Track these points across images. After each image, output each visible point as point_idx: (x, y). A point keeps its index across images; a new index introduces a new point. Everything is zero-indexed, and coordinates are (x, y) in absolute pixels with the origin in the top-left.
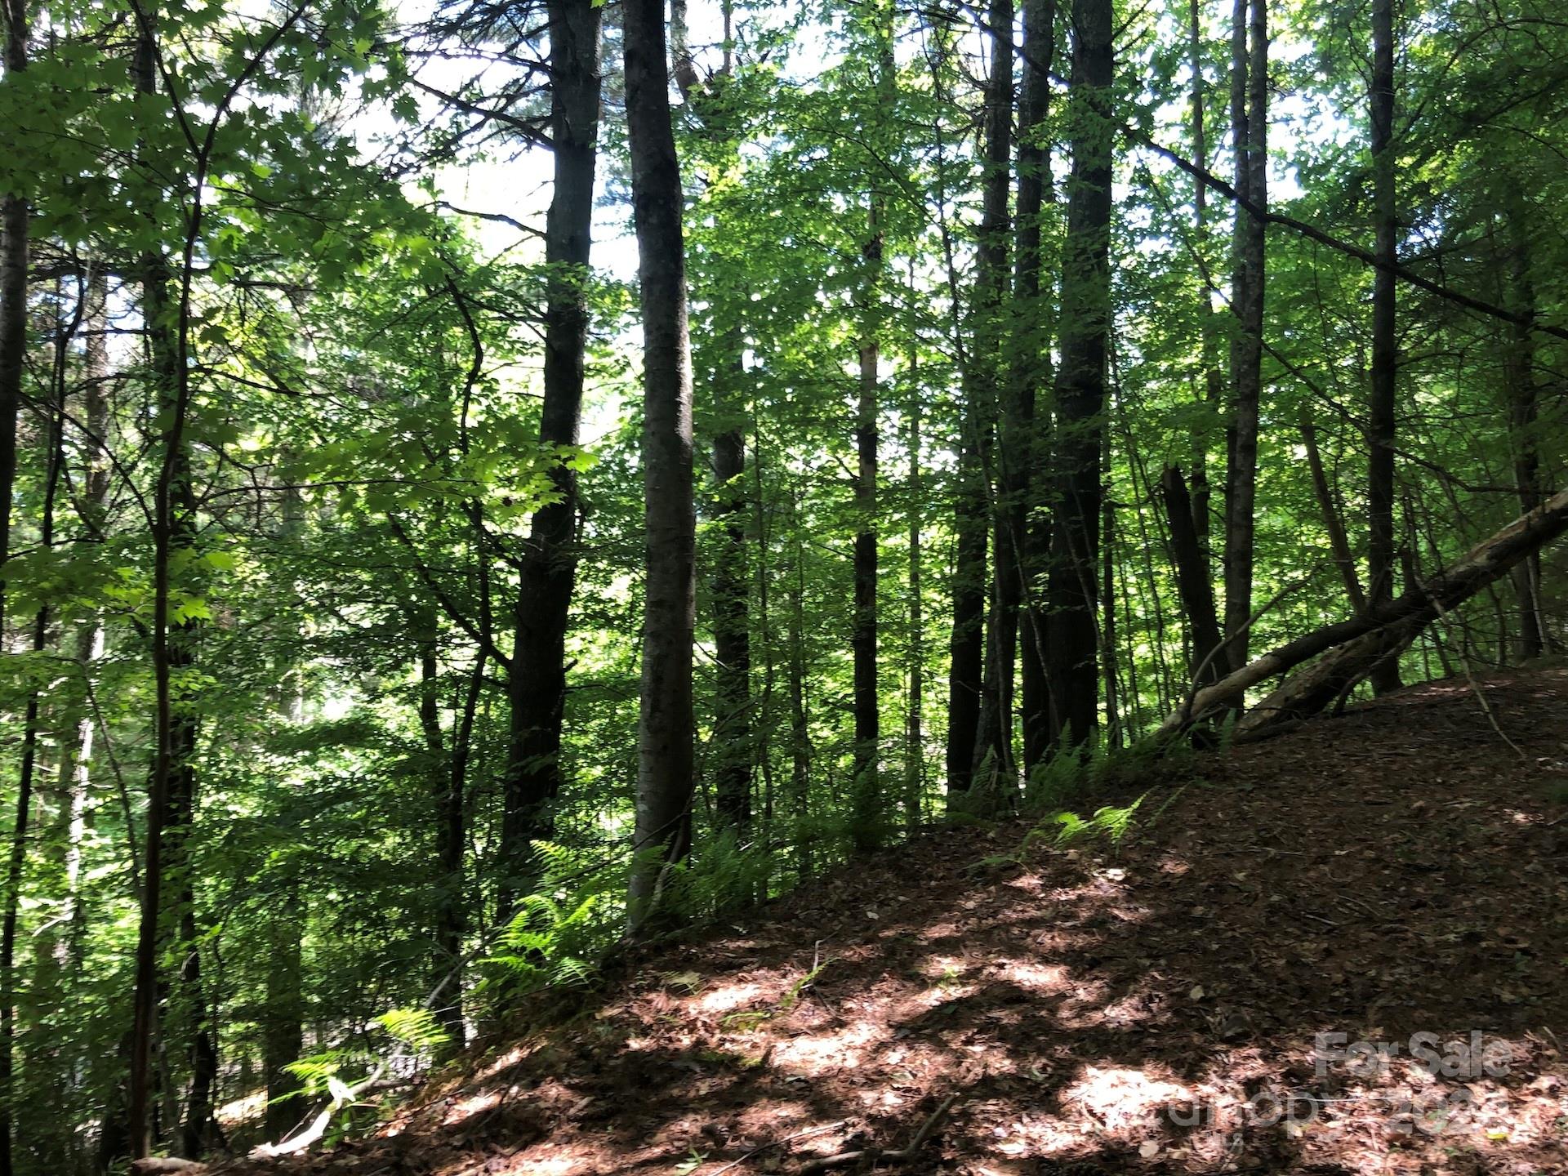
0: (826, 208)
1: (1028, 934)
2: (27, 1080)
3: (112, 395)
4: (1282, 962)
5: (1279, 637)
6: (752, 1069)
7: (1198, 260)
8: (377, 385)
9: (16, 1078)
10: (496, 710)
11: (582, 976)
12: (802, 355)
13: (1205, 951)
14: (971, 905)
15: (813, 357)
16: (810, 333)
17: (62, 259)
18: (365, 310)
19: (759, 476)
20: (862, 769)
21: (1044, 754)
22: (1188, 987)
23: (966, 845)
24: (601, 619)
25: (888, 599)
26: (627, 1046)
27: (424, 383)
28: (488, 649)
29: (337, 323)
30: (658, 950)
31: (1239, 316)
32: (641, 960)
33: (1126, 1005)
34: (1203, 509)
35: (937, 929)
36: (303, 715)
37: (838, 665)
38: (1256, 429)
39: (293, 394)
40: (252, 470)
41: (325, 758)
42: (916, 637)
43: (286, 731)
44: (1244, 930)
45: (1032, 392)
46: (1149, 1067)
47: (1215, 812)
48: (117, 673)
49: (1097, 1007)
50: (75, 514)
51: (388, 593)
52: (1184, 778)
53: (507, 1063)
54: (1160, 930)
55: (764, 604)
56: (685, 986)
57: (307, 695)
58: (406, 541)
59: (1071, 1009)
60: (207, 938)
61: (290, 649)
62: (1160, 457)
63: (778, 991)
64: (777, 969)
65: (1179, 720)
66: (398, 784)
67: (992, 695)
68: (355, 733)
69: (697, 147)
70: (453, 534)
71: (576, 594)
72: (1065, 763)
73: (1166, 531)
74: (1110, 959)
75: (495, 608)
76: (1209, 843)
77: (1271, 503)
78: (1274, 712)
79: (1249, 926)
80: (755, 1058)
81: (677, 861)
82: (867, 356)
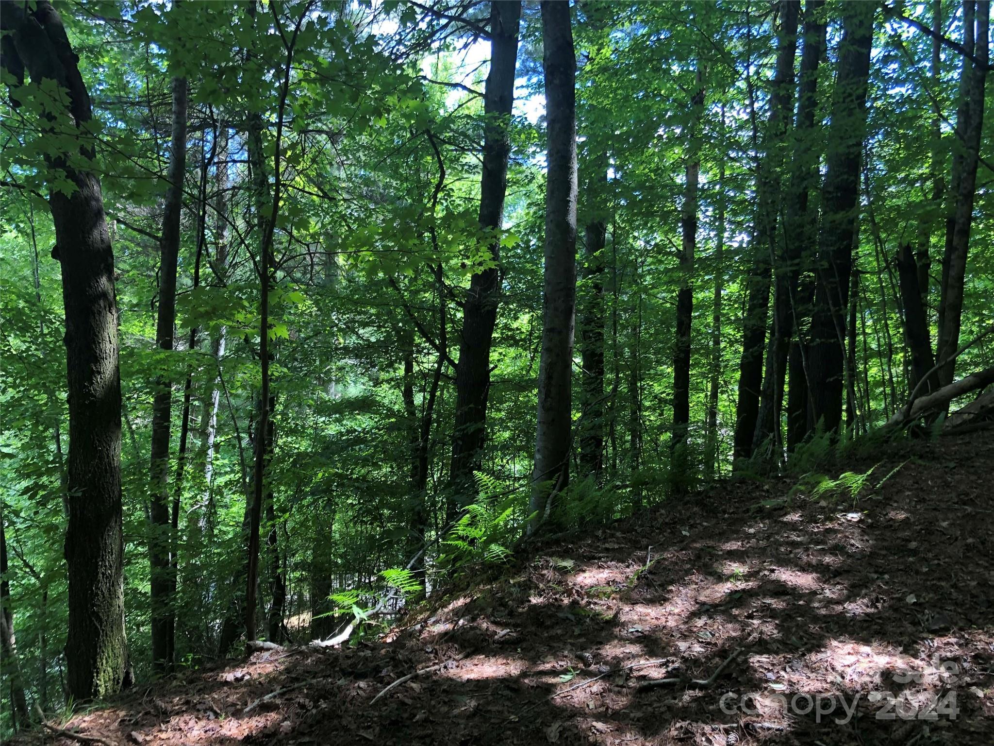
0: (667, 71)
1: (791, 552)
2: (184, 594)
3: (231, 200)
4: (974, 583)
5: (977, 365)
6: (608, 622)
7: (933, 99)
8: (381, 193)
9: (179, 592)
10: (448, 394)
11: (502, 556)
12: (647, 170)
13: (917, 572)
14: (752, 531)
15: (655, 171)
16: (653, 154)
17: (205, 119)
18: (375, 146)
19: (615, 250)
20: (679, 441)
21: (806, 437)
22: (905, 594)
23: (749, 493)
24: (511, 340)
25: (698, 331)
26: (530, 601)
27: (409, 192)
28: (444, 357)
29: (357, 155)
30: (548, 544)
31: (962, 138)
32: (537, 550)
33: (859, 602)
34: (926, 276)
35: (729, 544)
36: (335, 393)
37: (662, 375)
38: (970, 219)
39: (332, 199)
40: (308, 246)
41: (347, 420)
42: (717, 358)
43: (326, 402)
44: (947, 560)
45: (806, 195)
46: (875, 644)
47: (926, 480)
48: (233, 363)
49: (839, 602)
50: (210, 270)
51: (386, 321)
52: (904, 457)
53: (456, 606)
54: (884, 556)
55: (615, 333)
56: (566, 567)
57: (337, 381)
58: (397, 289)
59: (820, 602)
60: (282, 520)
61: (329, 353)
62: (895, 239)
63: (624, 575)
64: (623, 562)
65: (901, 418)
66: (390, 436)
67: (768, 398)
68: (365, 404)
69: (583, 35)
70: (424, 286)
71: (497, 325)
72: (820, 442)
73: (897, 289)
74: (847, 572)
75: (448, 332)
76: (922, 501)
77: (977, 272)
78: (972, 416)
79: (950, 557)
80: (610, 615)
81: (560, 490)
82: (691, 170)
